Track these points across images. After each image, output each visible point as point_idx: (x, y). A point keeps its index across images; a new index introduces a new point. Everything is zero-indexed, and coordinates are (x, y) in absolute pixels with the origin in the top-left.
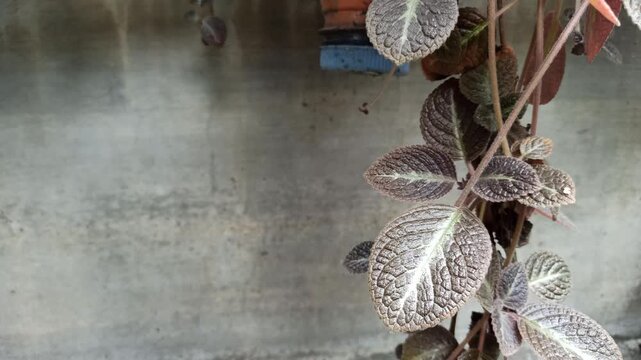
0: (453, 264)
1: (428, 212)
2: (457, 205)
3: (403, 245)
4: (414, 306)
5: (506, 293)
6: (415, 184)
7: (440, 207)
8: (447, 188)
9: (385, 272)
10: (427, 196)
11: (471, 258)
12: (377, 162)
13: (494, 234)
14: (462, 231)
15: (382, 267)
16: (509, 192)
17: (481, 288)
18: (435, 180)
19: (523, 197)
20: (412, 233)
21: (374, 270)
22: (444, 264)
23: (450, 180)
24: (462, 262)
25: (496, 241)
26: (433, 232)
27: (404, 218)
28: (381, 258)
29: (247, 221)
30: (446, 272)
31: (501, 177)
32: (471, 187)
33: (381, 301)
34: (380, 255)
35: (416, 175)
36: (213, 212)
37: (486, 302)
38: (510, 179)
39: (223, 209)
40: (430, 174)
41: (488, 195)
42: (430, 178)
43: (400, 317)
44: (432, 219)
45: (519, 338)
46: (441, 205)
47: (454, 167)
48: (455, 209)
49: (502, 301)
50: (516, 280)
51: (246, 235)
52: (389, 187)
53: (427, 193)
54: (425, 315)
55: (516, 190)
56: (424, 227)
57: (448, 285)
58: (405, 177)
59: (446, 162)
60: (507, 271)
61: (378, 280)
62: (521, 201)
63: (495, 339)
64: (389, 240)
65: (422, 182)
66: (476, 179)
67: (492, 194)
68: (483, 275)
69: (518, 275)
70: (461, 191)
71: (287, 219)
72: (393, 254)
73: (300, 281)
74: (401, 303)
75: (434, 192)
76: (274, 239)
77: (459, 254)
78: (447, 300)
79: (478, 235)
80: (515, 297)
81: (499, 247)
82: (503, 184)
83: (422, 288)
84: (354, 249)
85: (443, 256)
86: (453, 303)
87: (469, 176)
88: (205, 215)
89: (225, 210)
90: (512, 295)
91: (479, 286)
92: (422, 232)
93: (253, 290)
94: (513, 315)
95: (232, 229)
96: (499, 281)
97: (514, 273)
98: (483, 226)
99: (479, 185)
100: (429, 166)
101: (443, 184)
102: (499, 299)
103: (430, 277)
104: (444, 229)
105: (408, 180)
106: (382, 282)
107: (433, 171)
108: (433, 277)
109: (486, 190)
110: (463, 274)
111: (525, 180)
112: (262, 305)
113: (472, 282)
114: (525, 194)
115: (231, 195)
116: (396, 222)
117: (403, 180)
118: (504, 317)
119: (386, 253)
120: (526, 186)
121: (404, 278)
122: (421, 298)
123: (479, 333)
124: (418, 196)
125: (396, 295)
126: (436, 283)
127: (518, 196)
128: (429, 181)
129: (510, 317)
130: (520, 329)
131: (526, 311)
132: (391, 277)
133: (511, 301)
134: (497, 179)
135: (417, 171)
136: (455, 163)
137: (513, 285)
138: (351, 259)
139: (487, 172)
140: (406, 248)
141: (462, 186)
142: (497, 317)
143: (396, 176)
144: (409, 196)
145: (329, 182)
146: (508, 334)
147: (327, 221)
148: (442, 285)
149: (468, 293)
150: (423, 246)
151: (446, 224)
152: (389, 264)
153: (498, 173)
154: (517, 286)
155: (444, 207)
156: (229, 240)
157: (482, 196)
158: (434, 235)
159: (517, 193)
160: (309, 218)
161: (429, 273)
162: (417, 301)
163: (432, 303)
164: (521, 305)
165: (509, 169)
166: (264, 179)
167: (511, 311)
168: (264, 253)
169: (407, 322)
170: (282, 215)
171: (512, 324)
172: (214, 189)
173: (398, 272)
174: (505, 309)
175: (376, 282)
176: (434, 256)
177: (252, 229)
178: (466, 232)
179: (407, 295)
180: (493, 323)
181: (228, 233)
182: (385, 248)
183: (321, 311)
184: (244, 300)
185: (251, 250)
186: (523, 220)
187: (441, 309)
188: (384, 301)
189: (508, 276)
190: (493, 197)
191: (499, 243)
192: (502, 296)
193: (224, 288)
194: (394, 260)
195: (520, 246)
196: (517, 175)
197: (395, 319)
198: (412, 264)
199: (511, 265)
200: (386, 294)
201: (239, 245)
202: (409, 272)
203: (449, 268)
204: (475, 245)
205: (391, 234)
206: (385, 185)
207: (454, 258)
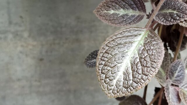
0: (143, 60)
1: (129, 32)
2: (146, 27)
3: (116, 50)
4: (121, 84)
5: (173, 76)
6: (123, 16)
7: (136, 29)
8: (140, 18)
9: (105, 65)
10: (129, 23)
11: (153, 57)
12: (101, 4)
13: (167, 44)
14: (148, 42)
15: (104, 63)
16: (174, 19)
17: (158, 73)
18: (134, 14)
19: (182, 22)
20: (120, 44)
21: (99, 64)
22: (138, 60)
23: (142, 13)
24: (148, 59)
25: (168, 48)
26: (132, 43)
27: (116, 35)
28: (103, 58)
29: (31, 42)
30: (139, 64)
31: (170, 11)
32: (154, 17)
33: (103, 81)
34: (103, 56)
35: (123, 11)
36: (10, 36)
37: (162, 80)
38: (175, 12)
39: (16, 35)
40: (131, 10)
41: (163, 21)
42: (131, 12)
43: (114, 90)
44: (131, 36)
45: (179, 100)
46: (137, 28)
47: (144, 6)
48: (145, 30)
49: (171, 81)
50: (179, 69)
51: (30, 49)
52: (108, 18)
53: (130, 21)
54: (127, 88)
55: (178, 18)
56: (127, 40)
57: (140, 72)
58: (117, 12)
59: (140, 3)
60: (173, 64)
61: (102, 70)
62: (180, 24)
63: (166, 100)
64: (108, 48)
65: (127, 15)
66: (156, 13)
67: (165, 21)
68: (159, 66)
69: (180, 66)
70: (148, 20)
71: (54, 40)
72: (110, 55)
73: (63, 75)
74: (114, 82)
75: (134, 21)
76: (47, 52)
77: (146, 54)
78: (140, 80)
79: (157, 44)
80: (178, 78)
81: (170, 51)
82: (171, 15)
83: (126, 74)
84: (90, 55)
85: (137, 56)
86: (142, 81)
87: (153, 11)
88: (6, 38)
89: (17, 35)
90: (176, 77)
91: (157, 71)
92: (126, 43)
93: (36, 81)
94: (176, 88)
95: (22, 46)
96: (169, 70)
97: (177, 65)
98: (160, 39)
99: (158, 16)
100: (130, 6)
101: (138, 16)
102: (169, 80)
103: (131, 67)
104: (139, 41)
105: (119, 14)
106: (104, 71)
107: (133, 8)
108: (132, 68)
109: (162, 19)
110: (149, 65)
111: (183, 12)
112: (41, 89)
113: (153, 70)
114: (182, 20)
115: (20, 26)
116: (111, 38)
117: (116, 14)
118: (171, 89)
119: (106, 55)
120: (183, 15)
121: (116, 69)
122: (125, 79)
123: (158, 98)
124: (124, 23)
125: (111, 78)
126: (133, 71)
127: (179, 22)
128: (130, 14)
129: (175, 89)
130: (180, 95)
131: (184, 85)
132: (109, 68)
133: (176, 80)
134: (168, 12)
135: (124, 9)
136: (146, 4)
137: (177, 72)
138: (88, 60)
139: (162, 8)
140: (117, 52)
141: (149, 16)
142: (168, 89)
143: (112, 12)
144: (119, 23)
145: (78, 18)
146: (173, 98)
147: (78, 40)
148: (137, 71)
149: (151, 76)
150: (127, 51)
151: (139, 38)
152: (107, 61)
153: (168, 9)
154: (179, 72)
155: (139, 29)
156: (21, 52)
157: (160, 22)
158: (133, 44)
159: (178, 20)
160: (67, 39)
161: (130, 65)
162: (123, 80)
163: (131, 82)
164: (181, 82)
165: (175, 6)
166: (40, 17)
167: (176, 86)
168: (41, 60)
169: (118, 92)
170: (51, 38)
171: (176, 93)
172: (10, 23)
173: (113, 65)
174: (172, 85)
175: (100, 71)
176: (132, 56)
177: (34, 46)
178: (151, 42)
179: (117, 78)
180: (165, 92)
181: (19, 49)
182: (106, 52)
183: (75, 91)
184: (31, 87)
185: (34, 58)
186: (183, 35)
187: (136, 85)
188: (105, 82)
189: (174, 67)
190: (165, 22)
191: (170, 49)
192: (171, 78)
193: (19, 80)
194: (110, 59)
195: (181, 50)
196: (179, 10)
197: (111, 91)
198: (121, 61)
199: (176, 61)
200: (106, 78)
201: (27, 55)
202: (119, 65)
203: (141, 62)
204: (155, 49)
205: (109, 45)
206: (106, 17)
207: (143, 57)
